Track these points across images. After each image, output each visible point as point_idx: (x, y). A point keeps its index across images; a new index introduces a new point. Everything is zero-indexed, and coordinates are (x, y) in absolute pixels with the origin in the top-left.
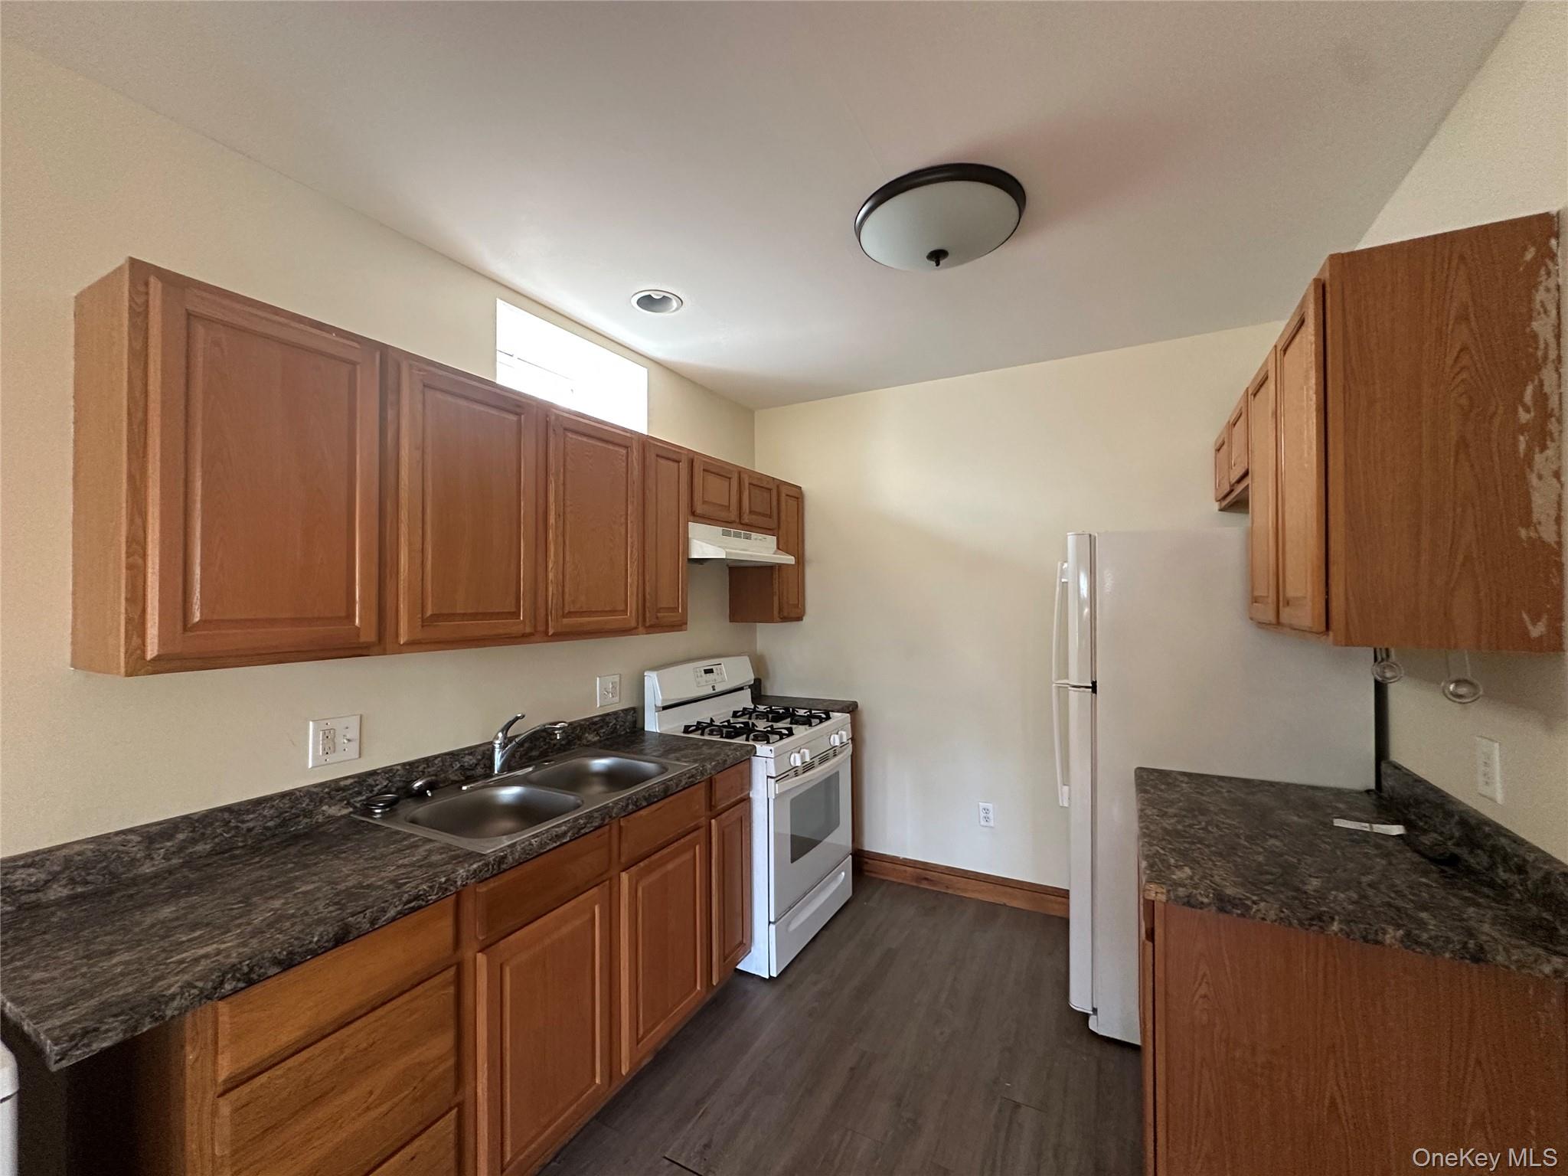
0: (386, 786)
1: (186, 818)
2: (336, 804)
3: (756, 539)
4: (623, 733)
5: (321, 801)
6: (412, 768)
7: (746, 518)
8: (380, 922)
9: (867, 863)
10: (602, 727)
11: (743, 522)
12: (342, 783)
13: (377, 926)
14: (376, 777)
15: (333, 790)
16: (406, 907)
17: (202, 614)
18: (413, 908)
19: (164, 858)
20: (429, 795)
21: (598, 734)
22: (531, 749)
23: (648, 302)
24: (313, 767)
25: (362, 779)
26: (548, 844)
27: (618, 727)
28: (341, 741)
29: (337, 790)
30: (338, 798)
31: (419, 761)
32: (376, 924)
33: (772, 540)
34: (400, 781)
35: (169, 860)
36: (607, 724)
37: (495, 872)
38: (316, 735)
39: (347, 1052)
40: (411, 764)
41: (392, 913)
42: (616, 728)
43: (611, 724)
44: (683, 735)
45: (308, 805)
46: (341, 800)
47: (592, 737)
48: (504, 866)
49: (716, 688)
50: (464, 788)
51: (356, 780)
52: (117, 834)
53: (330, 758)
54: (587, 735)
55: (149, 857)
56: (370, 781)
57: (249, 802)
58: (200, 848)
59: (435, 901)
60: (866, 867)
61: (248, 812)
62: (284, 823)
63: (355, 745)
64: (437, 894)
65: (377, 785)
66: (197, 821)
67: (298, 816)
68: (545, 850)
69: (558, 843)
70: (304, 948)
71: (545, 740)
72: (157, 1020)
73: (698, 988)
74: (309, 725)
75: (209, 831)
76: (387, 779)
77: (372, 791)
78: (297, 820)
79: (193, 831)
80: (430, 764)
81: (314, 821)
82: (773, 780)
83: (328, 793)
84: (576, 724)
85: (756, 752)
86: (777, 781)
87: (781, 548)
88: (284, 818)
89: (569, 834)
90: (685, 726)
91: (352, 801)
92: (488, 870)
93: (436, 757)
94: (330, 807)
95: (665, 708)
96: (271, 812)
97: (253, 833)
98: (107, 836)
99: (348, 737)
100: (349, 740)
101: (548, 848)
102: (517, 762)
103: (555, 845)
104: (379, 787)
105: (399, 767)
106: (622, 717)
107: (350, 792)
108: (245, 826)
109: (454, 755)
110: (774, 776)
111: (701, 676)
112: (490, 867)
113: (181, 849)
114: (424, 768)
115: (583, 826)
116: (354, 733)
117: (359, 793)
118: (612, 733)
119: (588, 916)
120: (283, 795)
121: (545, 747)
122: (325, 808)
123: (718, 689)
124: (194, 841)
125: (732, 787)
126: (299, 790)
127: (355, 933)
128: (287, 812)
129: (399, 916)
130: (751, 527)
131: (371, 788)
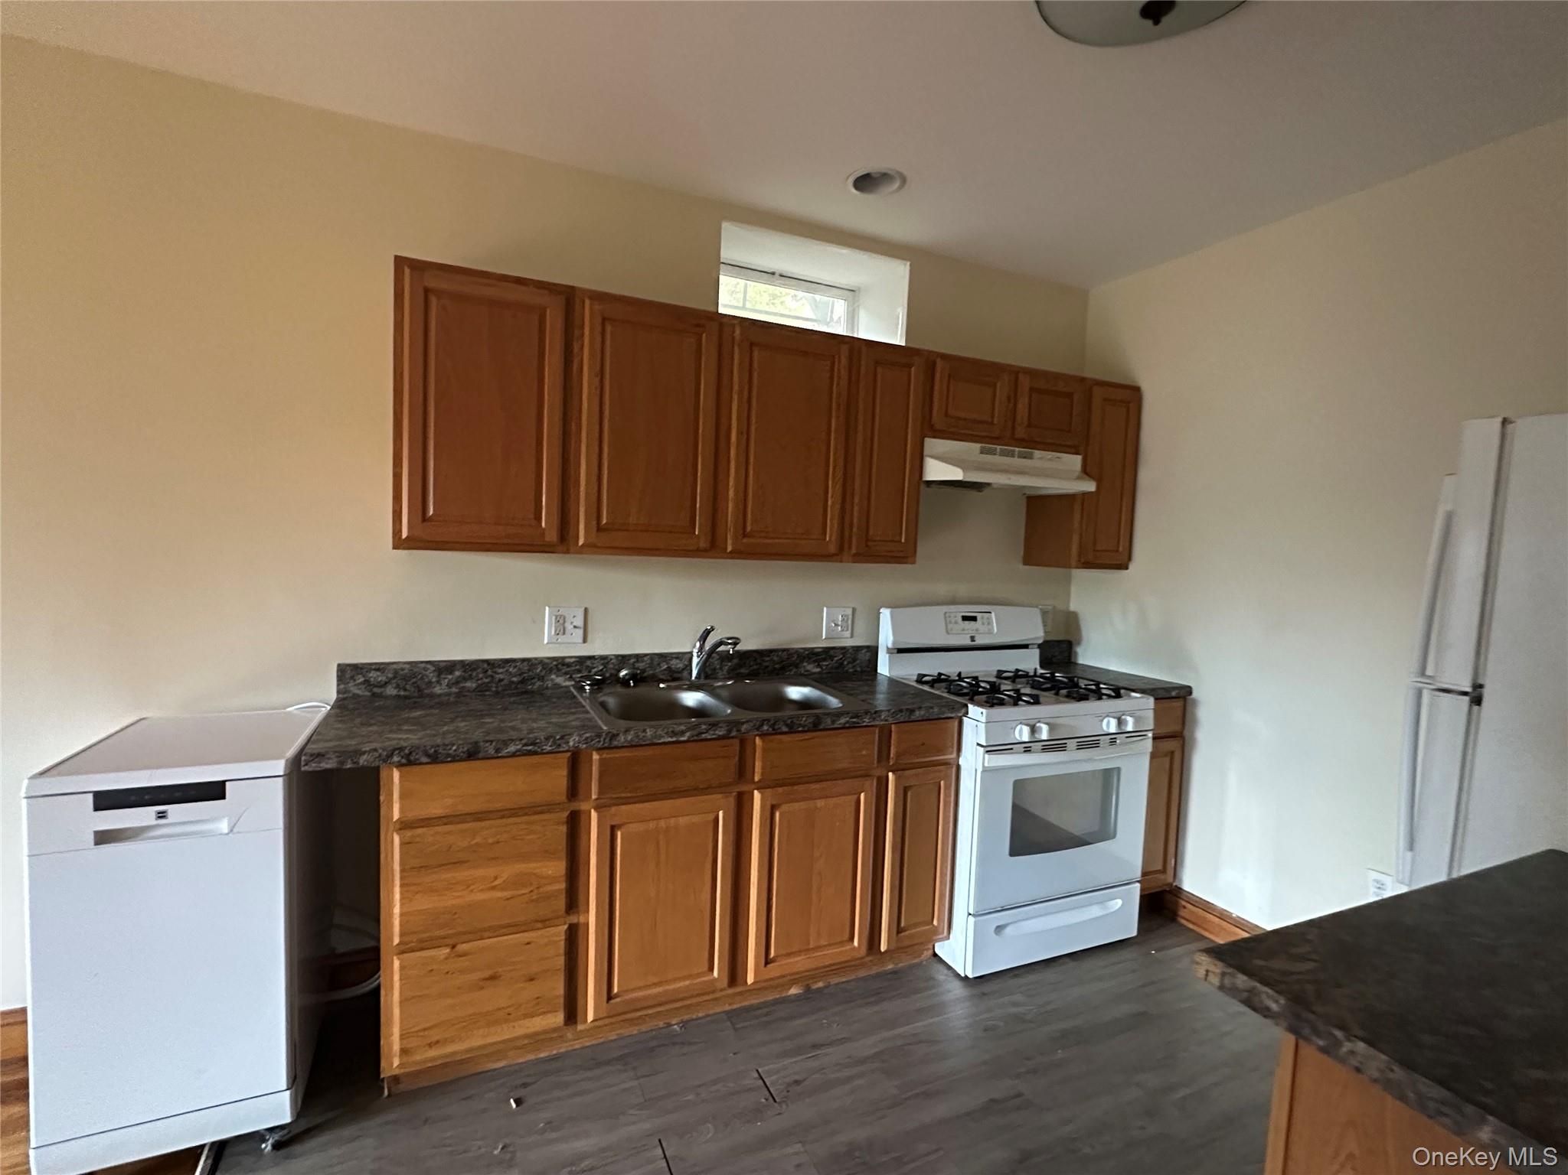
0: (601, 670)
1: (462, 662)
2: (561, 676)
3: (1041, 458)
4: (851, 670)
5: (551, 670)
6: (623, 660)
7: (1021, 433)
8: (504, 752)
9: (1184, 907)
10: (824, 660)
11: (1017, 436)
12: (567, 660)
13: (500, 755)
14: (594, 662)
15: (560, 665)
16: (525, 748)
17: (434, 510)
18: (530, 750)
19: (447, 685)
20: (632, 684)
21: (819, 666)
22: (740, 666)
23: (865, 183)
24: (547, 643)
25: (582, 660)
26: (663, 737)
27: (845, 663)
28: (569, 627)
29: (563, 665)
30: (563, 671)
31: (630, 656)
32: (500, 752)
33: (1075, 461)
34: (613, 669)
35: (450, 688)
36: (831, 658)
37: (606, 745)
38: (550, 619)
39: (478, 840)
40: (623, 657)
41: (512, 748)
42: (842, 664)
43: (836, 659)
44: (915, 684)
45: (541, 671)
46: (566, 673)
47: (812, 668)
48: (615, 743)
49: (976, 639)
50: (662, 685)
51: (577, 659)
52: (422, 662)
53: (561, 639)
54: (805, 664)
55: (438, 682)
56: (589, 663)
57: (501, 660)
58: (468, 684)
59: (548, 753)
60: (1182, 912)
61: (499, 666)
62: (523, 681)
63: (580, 632)
64: (550, 746)
65: (594, 668)
66: (467, 665)
67: (533, 678)
68: (660, 741)
69: (674, 739)
70: (445, 752)
71: (756, 660)
72: (355, 763)
73: (856, 943)
74: (545, 609)
75: (474, 674)
76: (602, 664)
77: (590, 672)
78: (533, 681)
79: (464, 671)
80: (640, 659)
81: (545, 685)
82: (982, 749)
83: (556, 665)
84: (793, 651)
85: (967, 713)
86: (987, 751)
87: (1088, 470)
88: (524, 678)
89: (688, 734)
90: (919, 674)
91: (574, 676)
92: (599, 742)
93: (646, 655)
94: (557, 676)
95: (900, 651)
96: (515, 670)
97: (502, 683)
98: (416, 663)
99: (575, 624)
100: (575, 627)
101: (662, 740)
102: (723, 675)
103: (670, 739)
104: (596, 670)
105: (613, 657)
106: (850, 653)
107: (573, 668)
108: (497, 676)
109: (663, 657)
110: (984, 744)
111: (956, 623)
112: (602, 739)
113: (457, 683)
114: (634, 662)
115: (705, 731)
116: (579, 622)
117: (579, 671)
118: (837, 668)
119: (711, 817)
120: (524, 660)
121: (755, 667)
122: (553, 676)
123: (979, 641)
124: (465, 679)
125: (923, 744)
126: (536, 659)
127: (481, 755)
128: (526, 673)
129: (518, 753)
130: (1031, 443)
131: (589, 669)
